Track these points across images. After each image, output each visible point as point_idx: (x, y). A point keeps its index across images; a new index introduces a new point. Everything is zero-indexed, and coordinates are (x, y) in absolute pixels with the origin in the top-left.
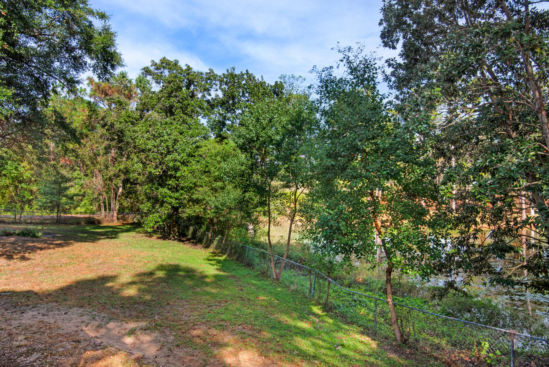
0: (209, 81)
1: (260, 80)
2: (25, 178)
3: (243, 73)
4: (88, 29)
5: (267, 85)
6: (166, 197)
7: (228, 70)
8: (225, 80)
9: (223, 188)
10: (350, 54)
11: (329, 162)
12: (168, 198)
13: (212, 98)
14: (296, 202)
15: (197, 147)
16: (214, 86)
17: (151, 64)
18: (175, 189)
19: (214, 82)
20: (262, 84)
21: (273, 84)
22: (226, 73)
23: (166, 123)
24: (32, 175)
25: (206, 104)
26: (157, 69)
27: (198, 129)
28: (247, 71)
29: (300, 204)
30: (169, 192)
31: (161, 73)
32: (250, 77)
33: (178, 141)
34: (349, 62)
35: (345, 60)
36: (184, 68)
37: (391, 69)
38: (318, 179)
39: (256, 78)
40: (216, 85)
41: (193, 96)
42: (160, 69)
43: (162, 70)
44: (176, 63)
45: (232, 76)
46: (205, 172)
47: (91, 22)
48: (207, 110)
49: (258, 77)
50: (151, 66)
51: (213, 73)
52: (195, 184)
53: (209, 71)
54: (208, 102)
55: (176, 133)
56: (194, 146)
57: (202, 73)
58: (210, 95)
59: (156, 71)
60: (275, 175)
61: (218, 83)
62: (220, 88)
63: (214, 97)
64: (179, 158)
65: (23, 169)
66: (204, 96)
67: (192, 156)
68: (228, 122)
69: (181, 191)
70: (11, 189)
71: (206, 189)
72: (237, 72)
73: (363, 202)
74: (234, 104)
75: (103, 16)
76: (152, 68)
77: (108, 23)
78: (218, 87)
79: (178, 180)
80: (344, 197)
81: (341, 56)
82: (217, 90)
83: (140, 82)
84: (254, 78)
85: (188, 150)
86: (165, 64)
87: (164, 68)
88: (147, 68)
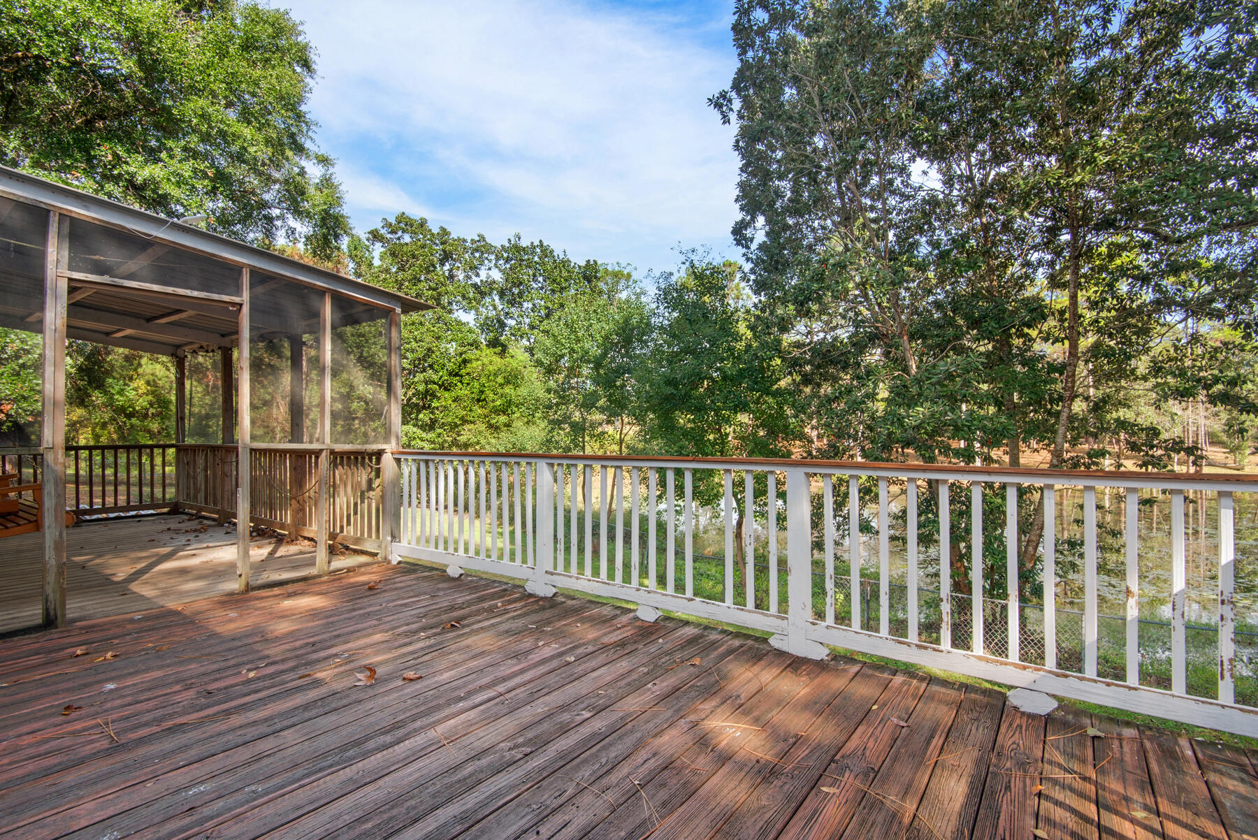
0: (477, 255)
1: (561, 257)
2: (137, 408)
3: (535, 244)
4: (298, 178)
5: (572, 264)
6: (414, 438)
7: (509, 240)
8: (505, 255)
9: (508, 425)
10: (693, 257)
11: (669, 390)
12: (418, 440)
13: (482, 281)
14: (621, 444)
15: (465, 362)
16: (486, 262)
17: (382, 224)
18: (431, 426)
19: (486, 255)
20: (565, 263)
21: (583, 264)
22: (507, 245)
23: (413, 324)
24: (151, 404)
25: (471, 290)
26: (393, 232)
27: (462, 332)
28: (541, 241)
29: (628, 447)
30: (419, 432)
31: (399, 239)
32: (546, 252)
33: (433, 352)
34: (693, 266)
35: (688, 263)
36: (436, 231)
37: (750, 265)
38: (654, 412)
39: (555, 254)
40: (490, 261)
41: (451, 277)
42: (396, 233)
43: (400, 233)
44: (423, 223)
45: (517, 249)
46: (479, 400)
47: (303, 168)
48: (475, 300)
49: (558, 252)
50: (383, 227)
51: (484, 240)
52: (462, 419)
53: (477, 238)
54: (475, 286)
55: (428, 339)
56: (460, 360)
57: (465, 241)
58: (478, 275)
59: (389, 236)
60: (593, 405)
61: (492, 257)
62: (496, 266)
63: (485, 279)
64: (435, 377)
65: (134, 393)
66: (469, 277)
67: (456, 375)
68: (511, 322)
69: (439, 431)
70: (111, 428)
71: (483, 427)
72: (524, 243)
73: (709, 440)
74: (521, 294)
75: (324, 161)
76: (383, 231)
77: (331, 170)
78: (492, 265)
79: (432, 413)
80: (686, 433)
81: (683, 258)
82: (490, 269)
83: (356, 249)
84: (552, 252)
85: (450, 366)
86: (404, 223)
87: (404, 231)
88: (376, 230)
